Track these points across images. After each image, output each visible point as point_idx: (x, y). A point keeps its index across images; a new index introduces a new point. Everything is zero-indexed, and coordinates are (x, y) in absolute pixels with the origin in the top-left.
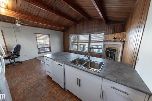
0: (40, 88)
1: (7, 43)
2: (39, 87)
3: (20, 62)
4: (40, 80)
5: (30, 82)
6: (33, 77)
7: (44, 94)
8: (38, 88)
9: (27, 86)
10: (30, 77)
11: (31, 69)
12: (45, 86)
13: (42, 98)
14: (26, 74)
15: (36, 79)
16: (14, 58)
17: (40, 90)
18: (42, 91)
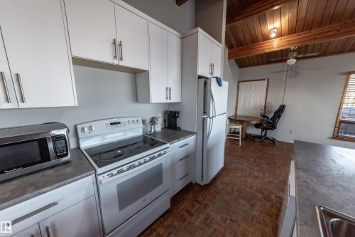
0: (244, 204)
1: (268, 101)
2: (246, 204)
3: (273, 141)
4: (263, 194)
5: (247, 181)
6: (260, 178)
7: (236, 221)
8: (243, 202)
9: (239, 181)
10: (256, 174)
11: (275, 164)
12: (255, 213)
13: (228, 221)
14: (258, 166)
15: (259, 185)
16: (267, 129)
17: (240, 207)
18: (242, 212)
